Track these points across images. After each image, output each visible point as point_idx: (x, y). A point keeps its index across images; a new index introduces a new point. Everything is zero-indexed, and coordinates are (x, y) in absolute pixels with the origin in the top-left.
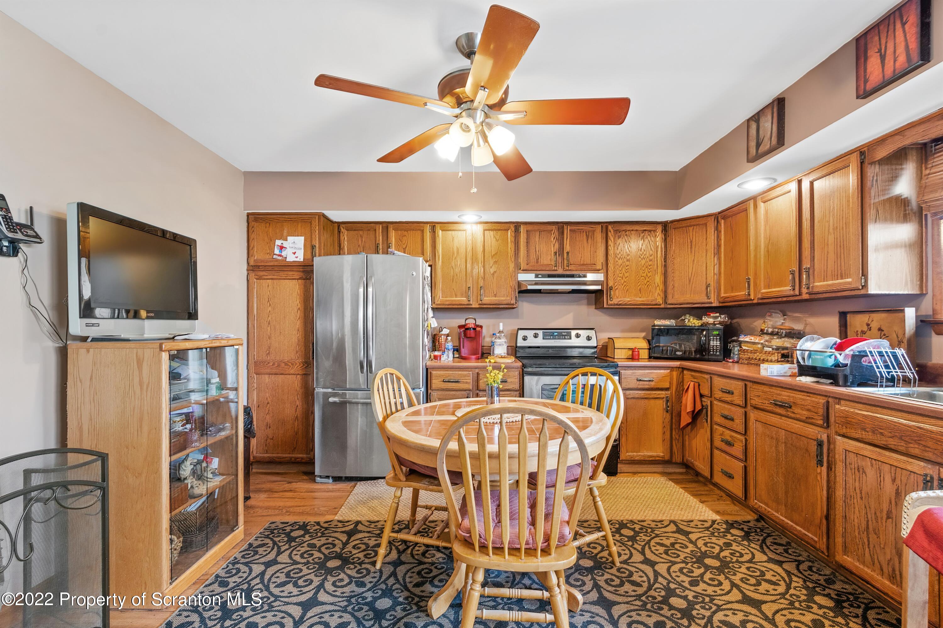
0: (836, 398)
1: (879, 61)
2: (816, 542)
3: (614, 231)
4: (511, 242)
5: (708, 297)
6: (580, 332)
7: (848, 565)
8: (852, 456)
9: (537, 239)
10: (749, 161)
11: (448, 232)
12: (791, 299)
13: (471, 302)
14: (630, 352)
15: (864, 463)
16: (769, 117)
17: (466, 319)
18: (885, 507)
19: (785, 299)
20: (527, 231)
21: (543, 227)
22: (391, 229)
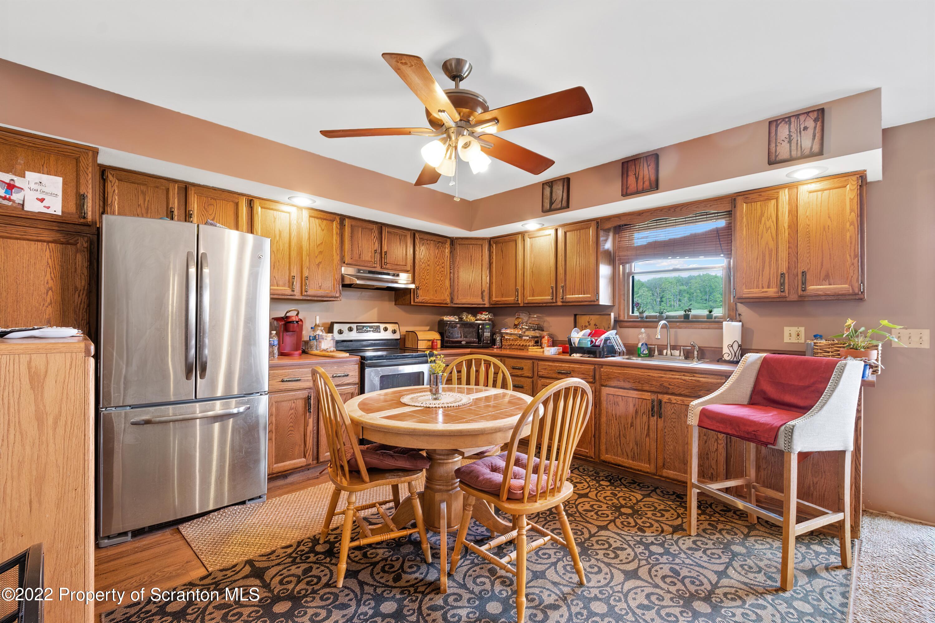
0: (600, 365)
1: (635, 180)
2: (587, 453)
3: (420, 238)
4: (337, 233)
5: (483, 300)
6: (387, 325)
7: (607, 460)
8: (611, 396)
9: (360, 235)
10: (543, 211)
11: (268, 210)
12: (549, 304)
13: (295, 293)
14: (430, 343)
15: (618, 400)
16: (561, 188)
17: (287, 312)
18: (630, 421)
19: (545, 305)
20: (351, 226)
21: (365, 225)
22: (193, 192)
